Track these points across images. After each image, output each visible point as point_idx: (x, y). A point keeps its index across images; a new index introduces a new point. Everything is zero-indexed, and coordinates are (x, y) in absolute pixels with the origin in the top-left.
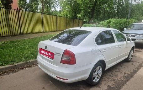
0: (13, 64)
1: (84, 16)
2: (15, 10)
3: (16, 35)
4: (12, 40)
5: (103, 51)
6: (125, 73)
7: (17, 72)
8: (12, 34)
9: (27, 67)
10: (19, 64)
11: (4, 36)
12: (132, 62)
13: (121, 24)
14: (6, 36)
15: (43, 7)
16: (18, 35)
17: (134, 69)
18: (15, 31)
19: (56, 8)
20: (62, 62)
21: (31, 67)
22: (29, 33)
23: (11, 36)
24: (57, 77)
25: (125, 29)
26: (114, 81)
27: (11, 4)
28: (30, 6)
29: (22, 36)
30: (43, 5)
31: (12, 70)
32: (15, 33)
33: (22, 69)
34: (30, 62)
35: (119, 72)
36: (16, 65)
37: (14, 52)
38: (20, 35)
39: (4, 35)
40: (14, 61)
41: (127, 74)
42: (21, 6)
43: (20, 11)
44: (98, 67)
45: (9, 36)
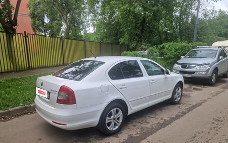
0: (6, 109)
1: (131, 40)
2: (22, 35)
3: (22, 71)
4: (14, 78)
5: (121, 87)
6: (162, 119)
7: (11, 120)
8: (15, 69)
9: (26, 114)
10: (14, 110)
11: (4, 73)
12: (180, 104)
13: (177, 50)
14: (7, 72)
15: (69, 28)
16: (25, 70)
17: (178, 114)
18: (20, 65)
19: (87, 29)
20: (59, 101)
21: (31, 113)
22: (42, 68)
23: (14, 71)
24: (53, 122)
25: (183, 57)
26: (142, 128)
27: (15, 27)
28: (49, 28)
29: (31, 71)
30: (67, 26)
31: (3, 118)
32: (21, 67)
33: (18, 116)
34: (30, 107)
35: (155, 117)
36: (9, 111)
37: (10, 93)
38: (29, 71)
39: (3, 71)
40: (8, 106)
41: (164, 120)
42: (36, 28)
43: (29, 35)
44: (115, 109)
45: (11, 72)
